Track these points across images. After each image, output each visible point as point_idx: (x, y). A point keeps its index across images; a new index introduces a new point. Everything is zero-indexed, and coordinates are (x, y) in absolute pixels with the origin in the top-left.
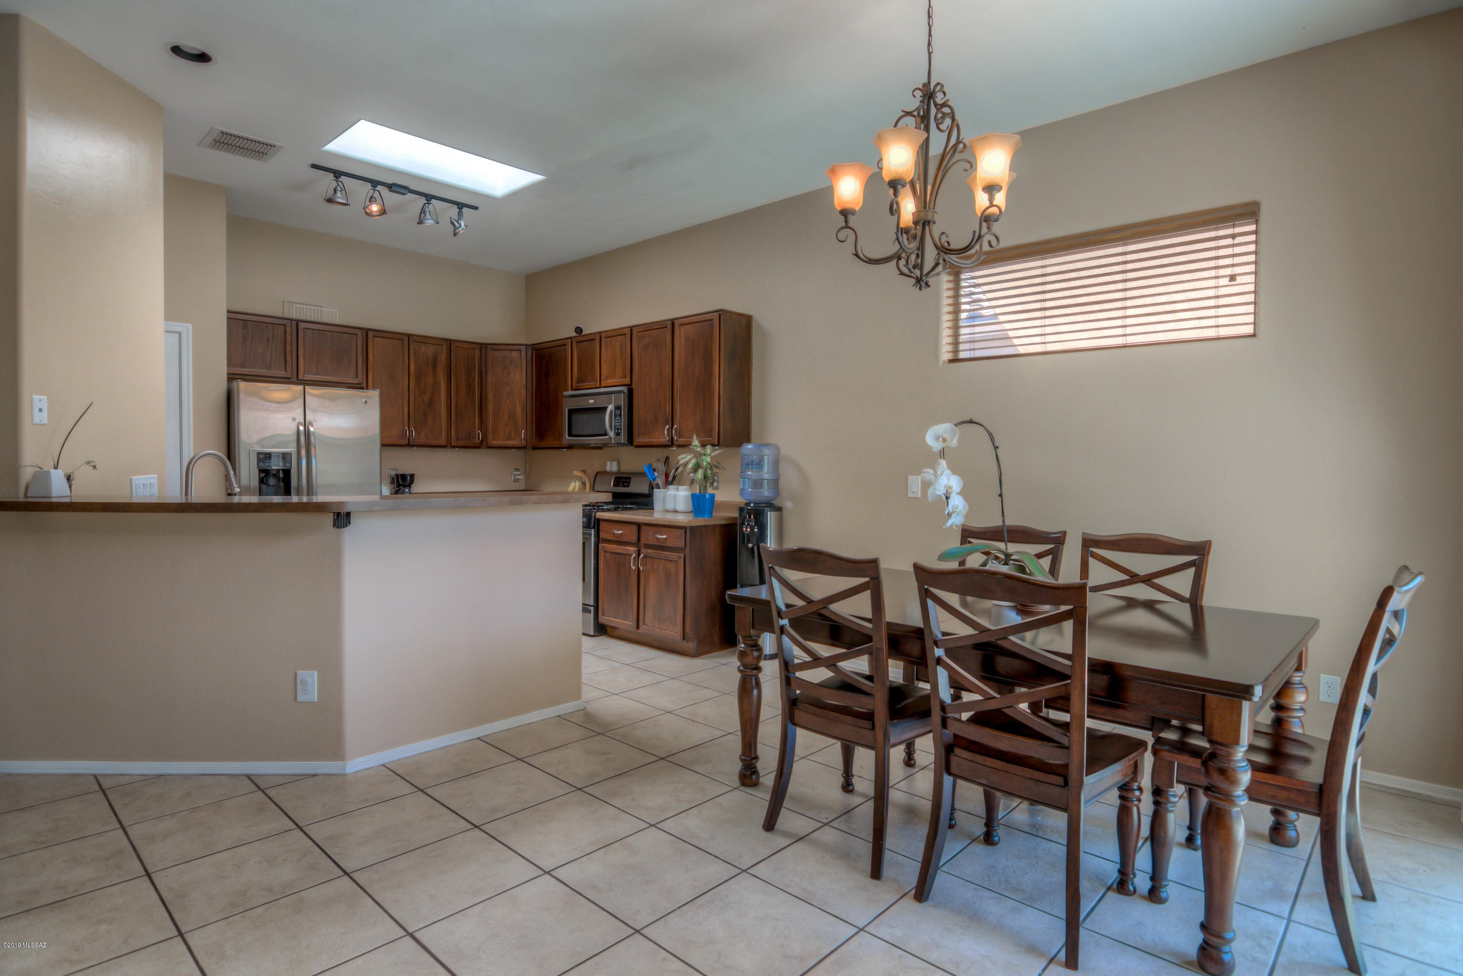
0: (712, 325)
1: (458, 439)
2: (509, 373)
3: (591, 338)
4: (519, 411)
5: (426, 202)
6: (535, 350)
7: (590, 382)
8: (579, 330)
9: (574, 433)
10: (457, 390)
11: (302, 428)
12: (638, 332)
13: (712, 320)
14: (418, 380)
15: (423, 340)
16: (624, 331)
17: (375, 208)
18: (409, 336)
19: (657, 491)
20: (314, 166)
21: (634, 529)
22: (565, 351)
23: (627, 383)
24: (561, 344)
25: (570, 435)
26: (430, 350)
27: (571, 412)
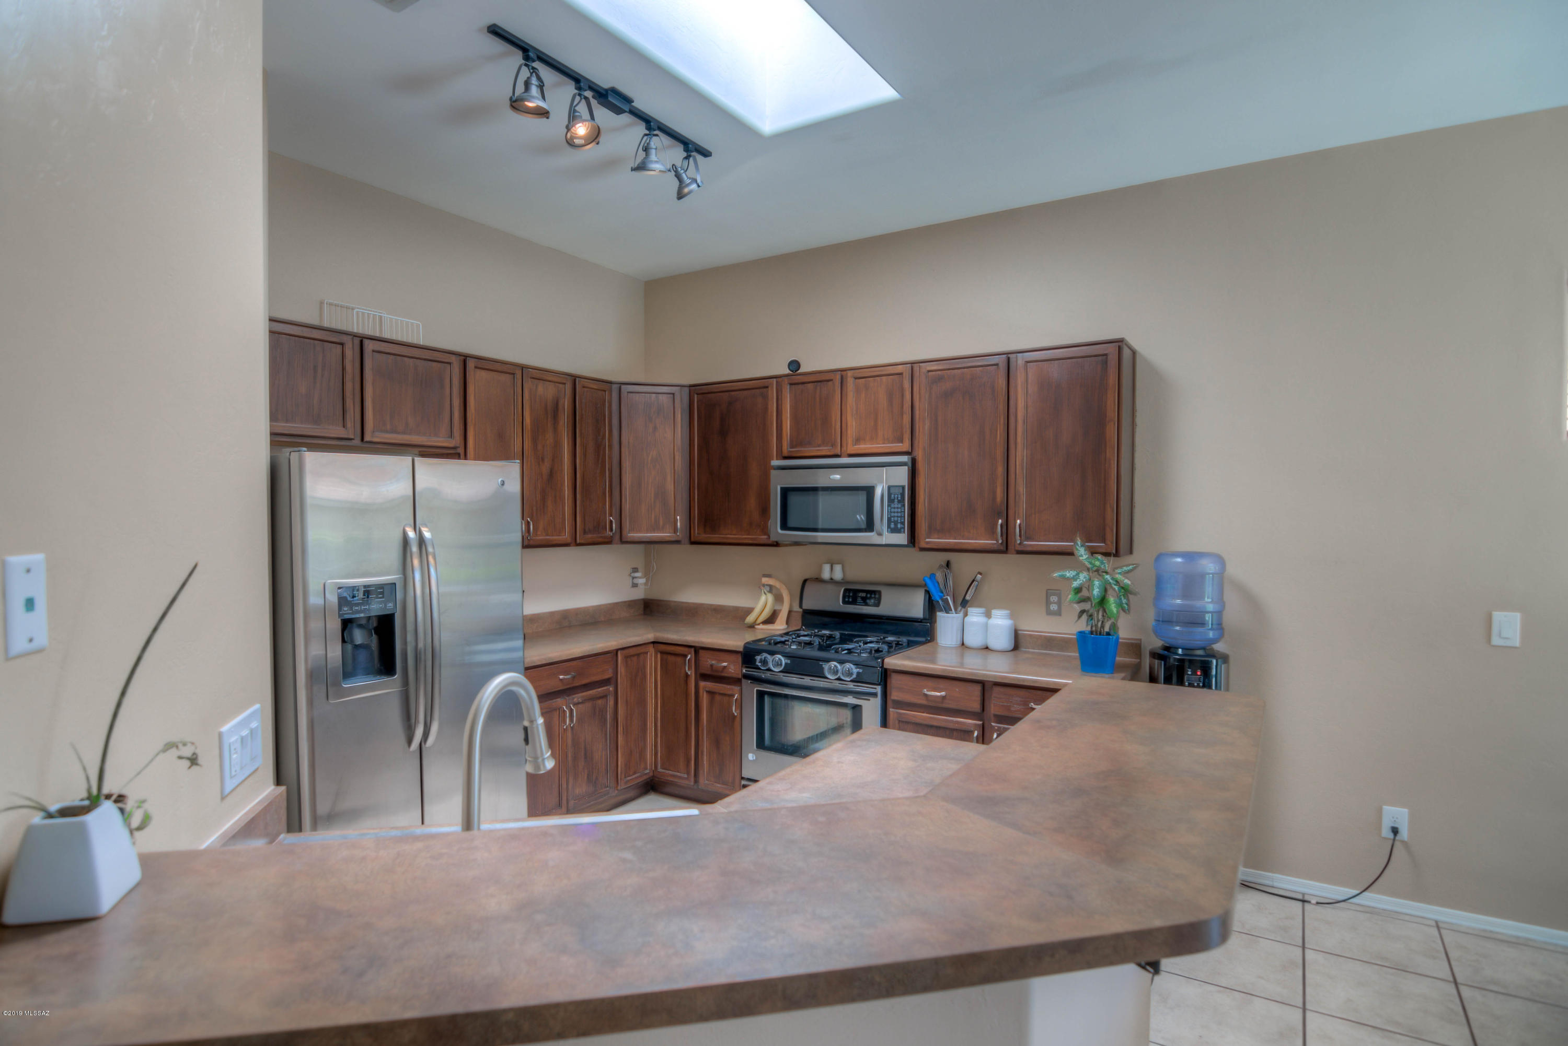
0: (1105, 363)
1: (585, 532)
2: (655, 429)
3: (822, 379)
4: (670, 487)
5: (648, 132)
6: (697, 394)
7: (819, 446)
8: (794, 365)
9: (791, 523)
10: (585, 455)
11: (411, 534)
12: (929, 371)
13: (1106, 355)
14: (535, 440)
15: (541, 375)
16: (899, 369)
17: (581, 130)
18: (523, 368)
19: (944, 617)
20: (496, 31)
21: (977, 689)
22: (765, 397)
23: (905, 450)
24: (760, 386)
25: (784, 526)
26: (547, 391)
27: (785, 492)
